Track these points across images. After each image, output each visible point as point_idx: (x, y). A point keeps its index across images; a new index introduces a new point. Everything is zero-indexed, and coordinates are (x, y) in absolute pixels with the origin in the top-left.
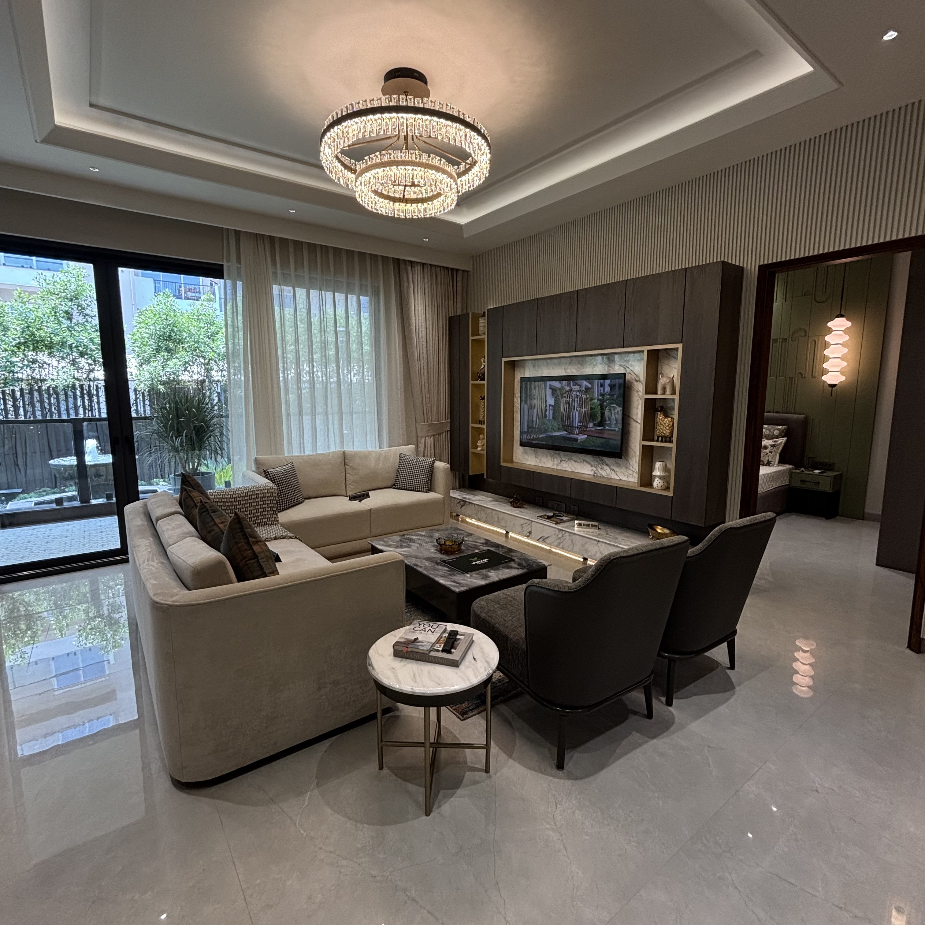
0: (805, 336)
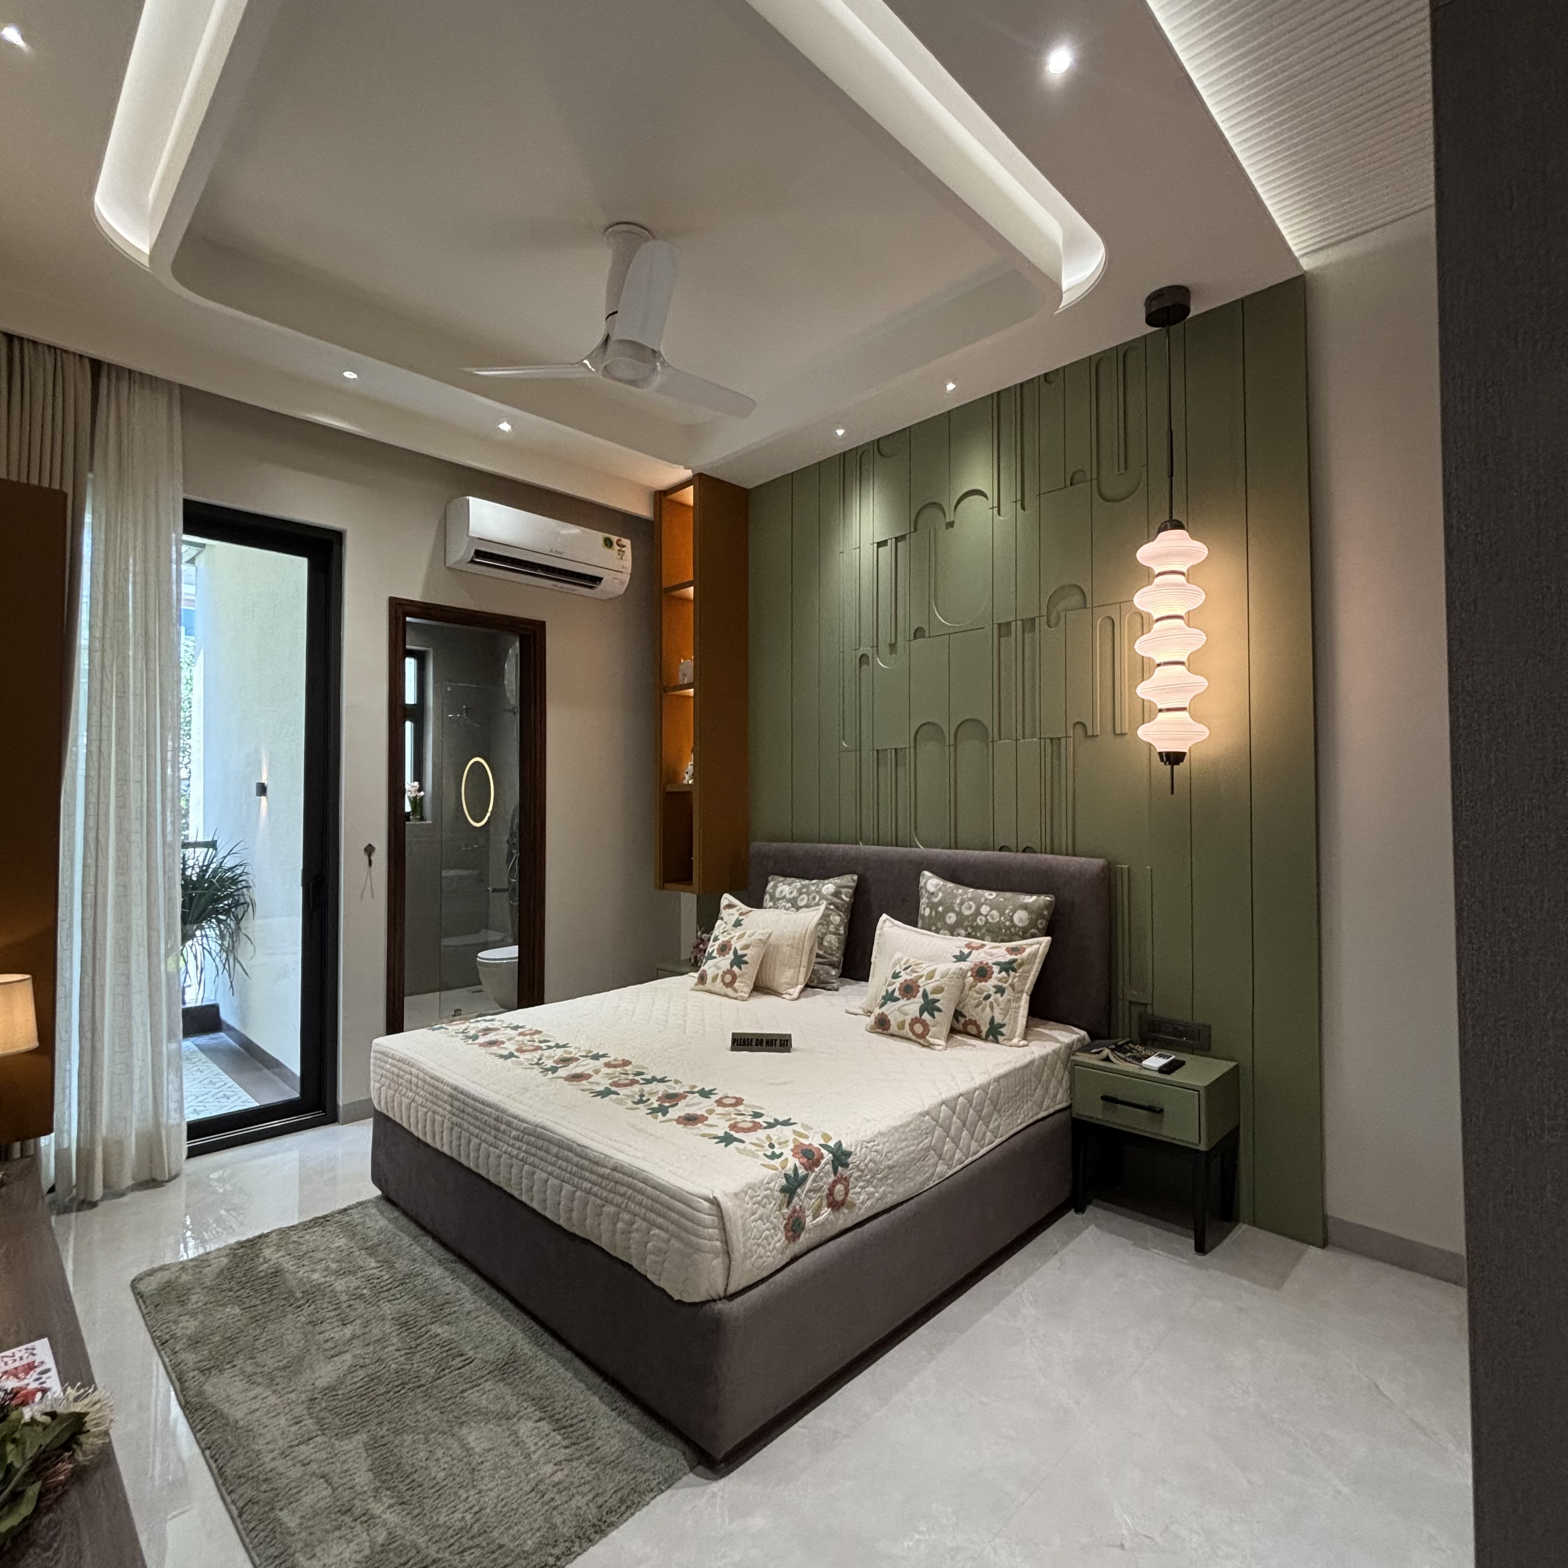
0: (1085, 607)
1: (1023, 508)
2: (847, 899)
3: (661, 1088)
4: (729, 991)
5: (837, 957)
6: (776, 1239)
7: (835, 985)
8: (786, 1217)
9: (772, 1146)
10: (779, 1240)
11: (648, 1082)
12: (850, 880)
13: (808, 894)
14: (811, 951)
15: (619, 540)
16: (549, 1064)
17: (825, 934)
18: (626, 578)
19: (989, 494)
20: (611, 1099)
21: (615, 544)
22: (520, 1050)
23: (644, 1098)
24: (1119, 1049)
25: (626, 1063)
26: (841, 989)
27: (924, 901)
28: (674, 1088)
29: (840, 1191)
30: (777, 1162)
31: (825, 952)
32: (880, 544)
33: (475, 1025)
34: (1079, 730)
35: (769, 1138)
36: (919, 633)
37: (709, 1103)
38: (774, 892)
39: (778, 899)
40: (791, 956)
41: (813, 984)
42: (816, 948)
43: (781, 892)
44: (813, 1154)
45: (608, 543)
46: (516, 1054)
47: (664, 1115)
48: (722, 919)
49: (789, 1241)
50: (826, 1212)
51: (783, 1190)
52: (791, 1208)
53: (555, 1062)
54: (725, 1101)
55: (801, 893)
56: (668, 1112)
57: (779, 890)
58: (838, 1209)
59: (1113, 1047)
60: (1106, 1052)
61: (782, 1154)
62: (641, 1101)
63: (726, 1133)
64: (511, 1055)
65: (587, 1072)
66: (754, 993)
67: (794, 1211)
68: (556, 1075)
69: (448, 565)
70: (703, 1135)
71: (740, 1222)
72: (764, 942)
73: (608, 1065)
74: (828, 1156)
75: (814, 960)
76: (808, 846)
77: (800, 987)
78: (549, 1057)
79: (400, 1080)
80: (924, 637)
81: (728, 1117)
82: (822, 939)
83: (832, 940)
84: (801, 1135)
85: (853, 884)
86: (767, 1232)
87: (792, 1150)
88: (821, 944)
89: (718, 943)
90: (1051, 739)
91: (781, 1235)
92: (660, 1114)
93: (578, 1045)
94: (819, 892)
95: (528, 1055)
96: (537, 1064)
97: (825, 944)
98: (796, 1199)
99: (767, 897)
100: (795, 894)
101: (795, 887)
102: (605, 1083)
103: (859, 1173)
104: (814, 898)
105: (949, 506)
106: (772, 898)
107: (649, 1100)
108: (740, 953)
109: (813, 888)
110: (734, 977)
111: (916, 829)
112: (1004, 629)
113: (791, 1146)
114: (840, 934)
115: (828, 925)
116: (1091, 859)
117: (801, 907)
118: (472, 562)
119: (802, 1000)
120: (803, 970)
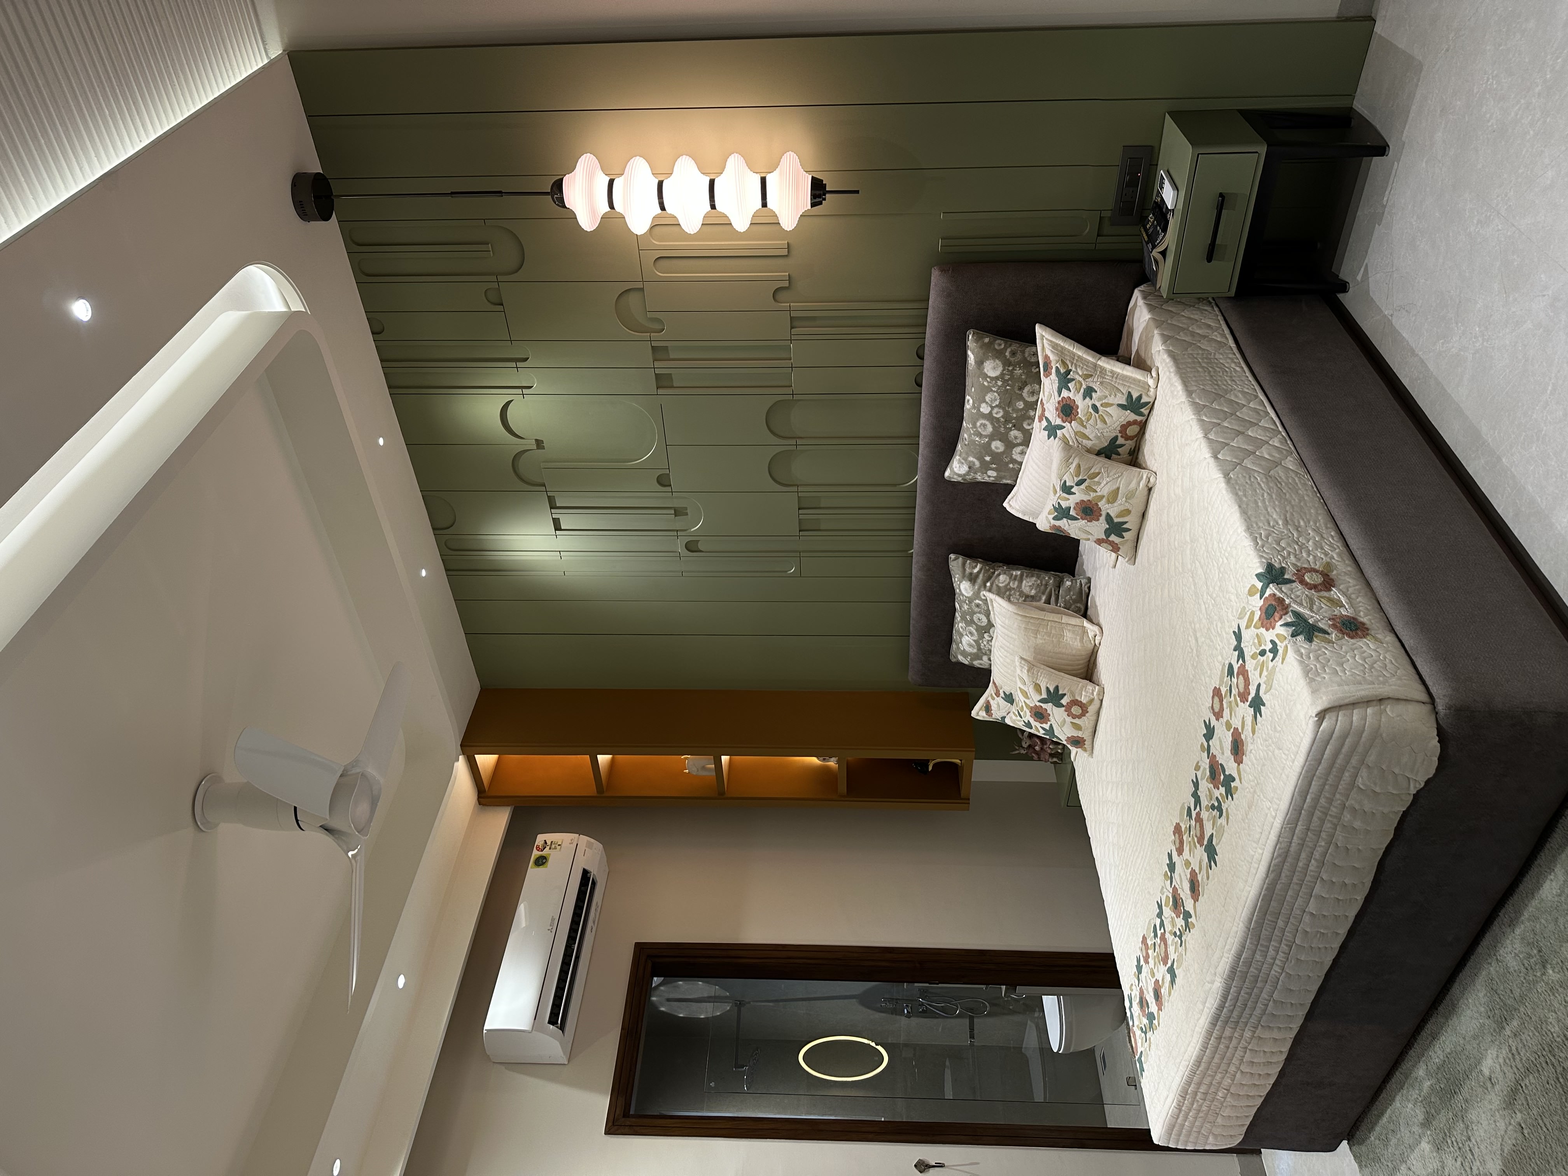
1: (526, 360)
2: (979, 566)
3: (1205, 786)
4: (1092, 709)
5: (1049, 579)
6: (1365, 648)
7: (1084, 581)
8: (1340, 635)
9: (1263, 653)
10: (1366, 645)
11: (1198, 801)
12: (955, 563)
13: (973, 613)
14: (1043, 610)
15: (538, 848)
16: (1180, 922)
17: (1022, 594)
18: (584, 839)
19: (509, 398)
20: (1217, 844)
21: (544, 853)
22: (1165, 960)
23: (1216, 804)
24: (1153, 240)
25: (1177, 830)
26: (1089, 574)
27: (979, 478)
28: (1205, 769)
29: (1311, 578)
30: (1281, 647)
31: (1043, 593)
32: (558, 527)
33: (1137, 1018)
34: (781, 296)
35: (1253, 657)
36: (663, 481)
37: (1220, 728)
38: (970, 654)
39: (979, 649)
40: (1049, 634)
41: (1083, 608)
42: (1038, 604)
43: (970, 645)
44: (1271, 605)
45: (541, 861)
46: (1169, 965)
47: (1234, 780)
48: (1003, 718)
49: (1367, 634)
50: (1335, 593)
51: (1310, 639)
52: (1330, 630)
53: (1178, 916)
54: (1217, 710)
55: (972, 622)
56: (1230, 775)
57: (968, 649)
58: (1332, 580)
59: (1150, 246)
60: (1155, 253)
61: (1272, 642)
62: (1219, 809)
63: (1250, 706)
64: (1171, 971)
65: (1189, 876)
66: (1095, 678)
67: (1334, 626)
68: (1192, 912)
69: (566, 1063)
70: (1254, 732)
71: (1346, 687)
72: (1031, 667)
73: (1180, 851)
74: (1272, 589)
75: (1053, 606)
76: (913, 613)
77: (1086, 624)
78: (1173, 924)
79: (1204, 1108)
80: (668, 475)
81: (1233, 704)
82: (1027, 596)
83: (1029, 584)
84: (1251, 620)
85: (961, 559)
86: (1357, 657)
87: (1267, 630)
88: (1033, 598)
89: (1033, 723)
90: (792, 328)
91: (1360, 643)
92: (1233, 784)
93: (1160, 890)
94: (971, 600)
95: (1171, 949)
96: (1180, 937)
97: (1033, 592)
98: (1321, 625)
99: (976, 663)
100: (972, 629)
101: (965, 629)
102: (1200, 853)
103: (1292, 557)
104: (978, 606)
105: (518, 445)
106: (978, 656)
107: (1217, 798)
108: (1044, 696)
109: (966, 607)
110: (1075, 702)
111: (895, 485)
112: (663, 381)
113: (1263, 630)
114: (1022, 575)
115: (1010, 589)
116: (932, 284)
117: (989, 621)
118: (562, 1028)
119: (1102, 621)
120: (1065, 619)
